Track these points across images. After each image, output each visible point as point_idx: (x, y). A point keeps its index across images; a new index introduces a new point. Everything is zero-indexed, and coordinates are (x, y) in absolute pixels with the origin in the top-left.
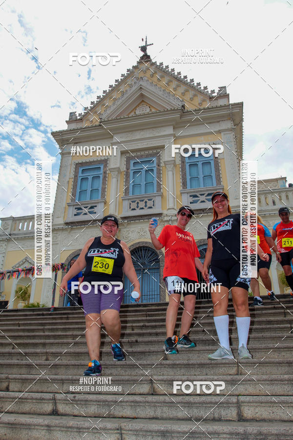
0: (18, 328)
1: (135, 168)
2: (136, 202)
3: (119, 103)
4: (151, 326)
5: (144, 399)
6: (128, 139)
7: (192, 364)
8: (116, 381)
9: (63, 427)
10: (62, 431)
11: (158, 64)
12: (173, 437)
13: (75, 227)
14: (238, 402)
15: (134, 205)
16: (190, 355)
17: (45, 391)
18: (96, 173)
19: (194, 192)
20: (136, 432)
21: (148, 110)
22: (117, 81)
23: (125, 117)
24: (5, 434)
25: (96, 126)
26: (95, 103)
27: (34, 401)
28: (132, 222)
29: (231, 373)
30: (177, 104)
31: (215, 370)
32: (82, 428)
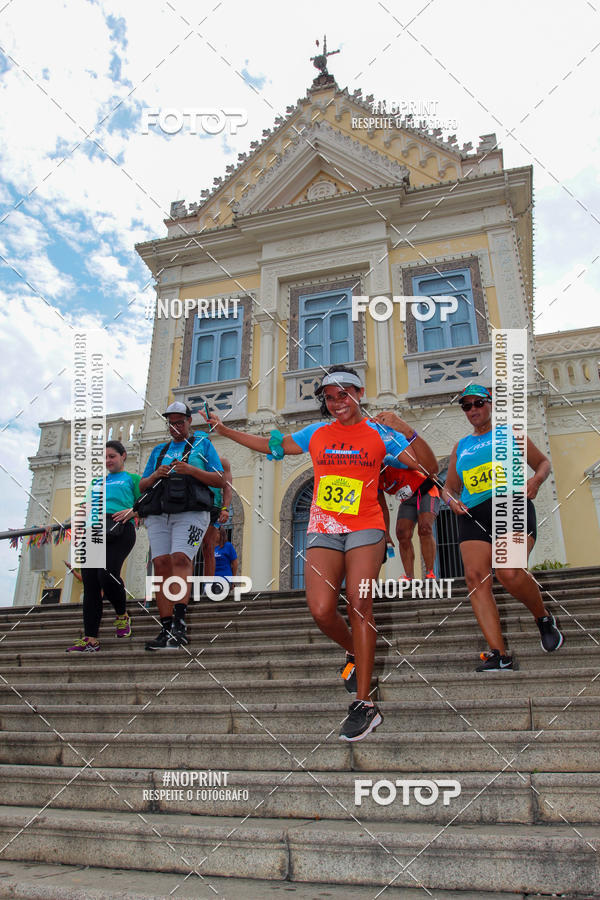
1: (309, 313)
2: (314, 382)
3: (272, 178)
5: (334, 780)
6: (294, 253)
7: (434, 709)
9: (171, 837)
11: (351, 93)
14: (531, 786)
15: (308, 390)
17: (133, 766)
18: (228, 325)
19: (433, 358)
20: (320, 848)
21: (333, 191)
22: (265, 132)
23: (286, 206)
24: (55, 850)
25: (226, 228)
26: (223, 180)
27: (112, 785)
29: (515, 726)
30: (394, 176)
31: (481, 721)
32: (208, 838)
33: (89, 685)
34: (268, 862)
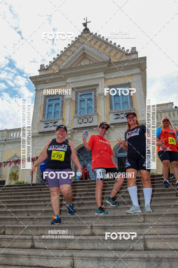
0: (11, 196)
1: (81, 98)
2: (82, 119)
3: (70, 58)
4: (91, 194)
5: (87, 238)
6: (78, 80)
7: (116, 217)
8: (70, 227)
9: (38, 256)
10: (37, 258)
11: (94, 34)
12: (104, 261)
13: (45, 135)
14: (144, 239)
15: (80, 121)
16: (115, 211)
17: (27, 234)
18: (57, 102)
19: (117, 112)
20: (82, 258)
21: (88, 62)
23: (74, 67)
25: (56, 73)
26: (56, 58)
27: (20, 240)
28: (79, 131)
29: (140, 221)
30: (106, 58)
31: (130, 220)
32: (49, 256)
33: (14, 210)
34: (67, 263)
